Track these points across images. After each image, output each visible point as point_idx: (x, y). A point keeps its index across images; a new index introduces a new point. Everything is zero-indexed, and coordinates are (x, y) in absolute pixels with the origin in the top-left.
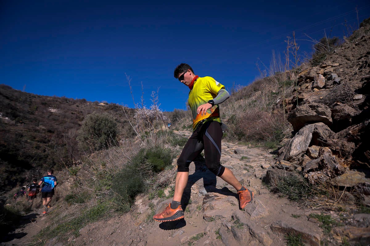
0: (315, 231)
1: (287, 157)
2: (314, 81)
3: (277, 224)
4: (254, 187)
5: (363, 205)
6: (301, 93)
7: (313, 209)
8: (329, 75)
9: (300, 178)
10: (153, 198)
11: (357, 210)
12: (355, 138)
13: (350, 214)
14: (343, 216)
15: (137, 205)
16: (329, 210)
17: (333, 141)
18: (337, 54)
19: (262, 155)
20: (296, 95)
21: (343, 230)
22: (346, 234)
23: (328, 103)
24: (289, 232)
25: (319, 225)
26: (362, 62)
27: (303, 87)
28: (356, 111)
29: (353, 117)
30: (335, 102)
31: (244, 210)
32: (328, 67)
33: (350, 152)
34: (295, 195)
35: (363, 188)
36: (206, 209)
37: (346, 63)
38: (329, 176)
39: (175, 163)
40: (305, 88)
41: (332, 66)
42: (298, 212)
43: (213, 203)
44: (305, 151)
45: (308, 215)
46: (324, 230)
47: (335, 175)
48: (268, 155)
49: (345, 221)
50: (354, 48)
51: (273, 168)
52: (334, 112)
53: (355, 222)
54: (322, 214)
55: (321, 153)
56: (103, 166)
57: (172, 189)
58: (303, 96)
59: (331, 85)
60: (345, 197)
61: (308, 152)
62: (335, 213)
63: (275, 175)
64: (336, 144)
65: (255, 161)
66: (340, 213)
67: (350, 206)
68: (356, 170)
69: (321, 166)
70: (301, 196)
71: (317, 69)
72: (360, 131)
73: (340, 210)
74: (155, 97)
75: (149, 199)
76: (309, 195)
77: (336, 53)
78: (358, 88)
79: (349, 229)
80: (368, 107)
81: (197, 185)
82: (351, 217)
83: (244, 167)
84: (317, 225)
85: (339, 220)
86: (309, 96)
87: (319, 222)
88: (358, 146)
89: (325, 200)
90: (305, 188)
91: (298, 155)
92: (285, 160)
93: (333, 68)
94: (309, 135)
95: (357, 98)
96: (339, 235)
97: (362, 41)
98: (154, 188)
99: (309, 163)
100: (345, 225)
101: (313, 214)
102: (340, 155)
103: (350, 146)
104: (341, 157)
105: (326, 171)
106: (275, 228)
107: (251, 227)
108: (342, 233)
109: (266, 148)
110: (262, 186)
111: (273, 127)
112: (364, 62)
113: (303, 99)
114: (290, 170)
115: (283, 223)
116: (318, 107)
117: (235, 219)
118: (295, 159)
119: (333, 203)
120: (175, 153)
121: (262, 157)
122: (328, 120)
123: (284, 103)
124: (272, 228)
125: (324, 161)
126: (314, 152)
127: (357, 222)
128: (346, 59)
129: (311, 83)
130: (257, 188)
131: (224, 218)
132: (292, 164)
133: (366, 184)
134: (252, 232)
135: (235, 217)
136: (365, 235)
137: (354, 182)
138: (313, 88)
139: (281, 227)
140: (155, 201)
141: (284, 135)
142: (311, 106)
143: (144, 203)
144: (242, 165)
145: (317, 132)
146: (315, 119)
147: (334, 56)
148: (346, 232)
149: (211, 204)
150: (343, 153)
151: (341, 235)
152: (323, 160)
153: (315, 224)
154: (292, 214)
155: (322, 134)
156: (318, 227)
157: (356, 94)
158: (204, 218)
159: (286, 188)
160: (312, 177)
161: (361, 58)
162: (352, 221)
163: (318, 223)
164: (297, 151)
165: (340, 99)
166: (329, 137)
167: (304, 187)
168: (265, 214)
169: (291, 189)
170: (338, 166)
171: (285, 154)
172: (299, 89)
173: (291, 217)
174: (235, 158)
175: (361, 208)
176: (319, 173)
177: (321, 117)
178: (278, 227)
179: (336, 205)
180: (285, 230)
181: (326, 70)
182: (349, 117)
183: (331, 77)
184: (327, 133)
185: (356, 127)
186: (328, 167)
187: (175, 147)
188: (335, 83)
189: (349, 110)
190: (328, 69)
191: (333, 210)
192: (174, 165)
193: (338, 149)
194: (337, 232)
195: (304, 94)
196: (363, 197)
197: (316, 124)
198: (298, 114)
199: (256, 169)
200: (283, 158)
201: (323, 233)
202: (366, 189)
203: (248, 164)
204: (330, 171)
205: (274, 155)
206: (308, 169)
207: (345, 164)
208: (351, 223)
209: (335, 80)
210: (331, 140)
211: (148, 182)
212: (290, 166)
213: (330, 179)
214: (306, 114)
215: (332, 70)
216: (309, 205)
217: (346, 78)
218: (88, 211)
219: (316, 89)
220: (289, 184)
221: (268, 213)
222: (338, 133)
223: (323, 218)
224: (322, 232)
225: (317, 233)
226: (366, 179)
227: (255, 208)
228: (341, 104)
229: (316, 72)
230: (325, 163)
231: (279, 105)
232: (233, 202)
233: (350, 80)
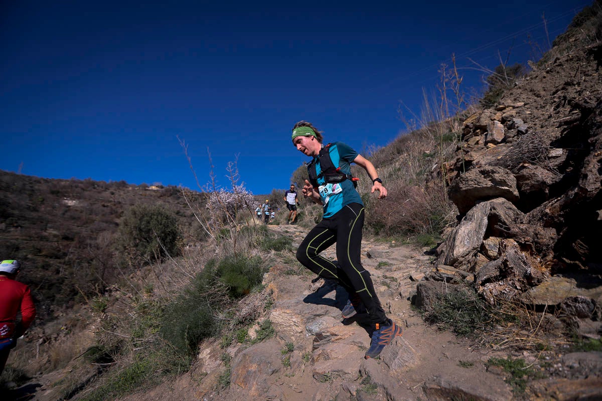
0: (499, 390)
1: (450, 259)
2: (487, 131)
3: (434, 383)
4: (397, 314)
5: (577, 337)
6: (468, 152)
7: (495, 348)
8: (509, 121)
9: (470, 295)
10: (228, 345)
11: (568, 346)
12: (556, 220)
13: (556, 354)
14: (545, 359)
15: (202, 359)
16: (521, 349)
17: (519, 228)
18: (520, 88)
19: (412, 257)
20: (461, 155)
21: (547, 387)
22: (551, 394)
23: (509, 166)
24: (454, 397)
25: (505, 379)
26: (559, 98)
27: (472, 141)
28: (554, 176)
29: (550, 186)
30: (520, 163)
31: (380, 359)
32: (507, 109)
33: (549, 245)
34: (464, 325)
35: (575, 307)
36: (317, 360)
37: (535, 102)
38: (517, 289)
39: (267, 280)
40: (475, 144)
41: (514, 107)
42: (470, 356)
43: (329, 348)
44: (478, 248)
45: (486, 361)
46: (513, 387)
47: (528, 287)
48: (422, 258)
49: (548, 369)
50: (544, 77)
51: (427, 279)
52: (520, 179)
53: (565, 368)
54: (509, 358)
55: (502, 249)
56: (147, 292)
57: (261, 327)
58: (471, 156)
59: (513, 137)
60: (547, 323)
61: (483, 249)
62: (531, 354)
63: (430, 292)
64: (525, 232)
65: (399, 269)
66: (540, 354)
67: (556, 340)
68: (561, 275)
69: (504, 273)
70: (474, 327)
71: (491, 113)
72: (562, 207)
73: (539, 348)
74: (234, 172)
75: (222, 348)
76: (487, 324)
77: (517, 87)
78: (555, 139)
79: (556, 383)
80: (572, 168)
81: (303, 318)
82: (558, 360)
83: (382, 279)
84: (501, 378)
85: (539, 367)
86: (481, 157)
87: (505, 373)
88: (561, 233)
89: (514, 332)
90: (479, 313)
91: (467, 254)
92: (446, 265)
93: (515, 109)
94: (482, 219)
95: (554, 155)
96: (540, 395)
97: (556, 66)
98: (231, 327)
99: (485, 267)
100: (548, 375)
101: (494, 358)
102: (533, 251)
103: (549, 235)
104: (536, 255)
105: (513, 280)
106: (431, 389)
107: (390, 391)
108: (545, 392)
109: (419, 245)
110: (411, 312)
111: (428, 210)
112: (562, 98)
113: (472, 161)
114: (455, 282)
115: (443, 380)
116: (493, 172)
117: (365, 376)
118: (463, 262)
119: (528, 336)
120: (267, 263)
121: (412, 261)
122: (511, 193)
123: (443, 169)
124: (425, 389)
125: (508, 263)
126: (492, 247)
127: (568, 369)
128: (535, 94)
129: (484, 136)
130: (403, 316)
131: (346, 373)
132: (458, 272)
133: (579, 299)
134: (391, 399)
135: (363, 371)
136: (583, 392)
137: (559, 296)
138: (486, 143)
139: (439, 388)
140: (232, 351)
141: (446, 222)
142: (483, 172)
143: (213, 355)
144: (378, 277)
145: (495, 214)
146: (491, 193)
147: (516, 91)
148: (551, 391)
149: (324, 350)
150: (538, 247)
151: (543, 397)
152: (506, 261)
153: (499, 377)
154: (460, 361)
155: (503, 217)
156: (504, 382)
157: (552, 148)
158: (313, 376)
159: (449, 315)
160: (491, 292)
161: (557, 91)
162: (560, 367)
163: (504, 375)
164: (465, 249)
165: (527, 157)
166: (515, 221)
167: (477, 310)
168: (414, 363)
169: (457, 314)
170: (531, 270)
171: (446, 254)
172: (466, 146)
173: (458, 367)
174: (368, 265)
175: (575, 342)
176: (501, 283)
177: (501, 188)
178: (436, 387)
179: (532, 341)
180: (447, 392)
181: (504, 113)
182: (545, 186)
183: (512, 124)
184: (512, 215)
185: (555, 202)
186: (514, 272)
187: (269, 253)
188: (520, 133)
189: (543, 174)
190: (509, 112)
191: (528, 349)
192: (266, 284)
193: (528, 242)
194: (535, 390)
195: (473, 153)
196: (576, 322)
197: (493, 200)
198: (463, 187)
199: (401, 282)
200: (444, 261)
201: (512, 394)
202: (580, 307)
203: (388, 274)
204: (519, 279)
205: (432, 257)
206: (483, 279)
207: (542, 266)
208: (560, 371)
209: (519, 129)
210: (517, 226)
211: (221, 316)
212: (454, 275)
213: (519, 293)
214: (476, 186)
215: (514, 112)
216: (489, 342)
217: (535, 125)
218: (117, 377)
219: (491, 145)
220: (454, 307)
221: (419, 362)
222: (528, 214)
223: (512, 365)
224: (510, 393)
225: (503, 395)
226: (579, 290)
227: (397, 353)
228: (531, 165)
229: (490, 117)
230: (510, 266)
231: (435, 174)
232: (362, 343)
233: (542, 127)
